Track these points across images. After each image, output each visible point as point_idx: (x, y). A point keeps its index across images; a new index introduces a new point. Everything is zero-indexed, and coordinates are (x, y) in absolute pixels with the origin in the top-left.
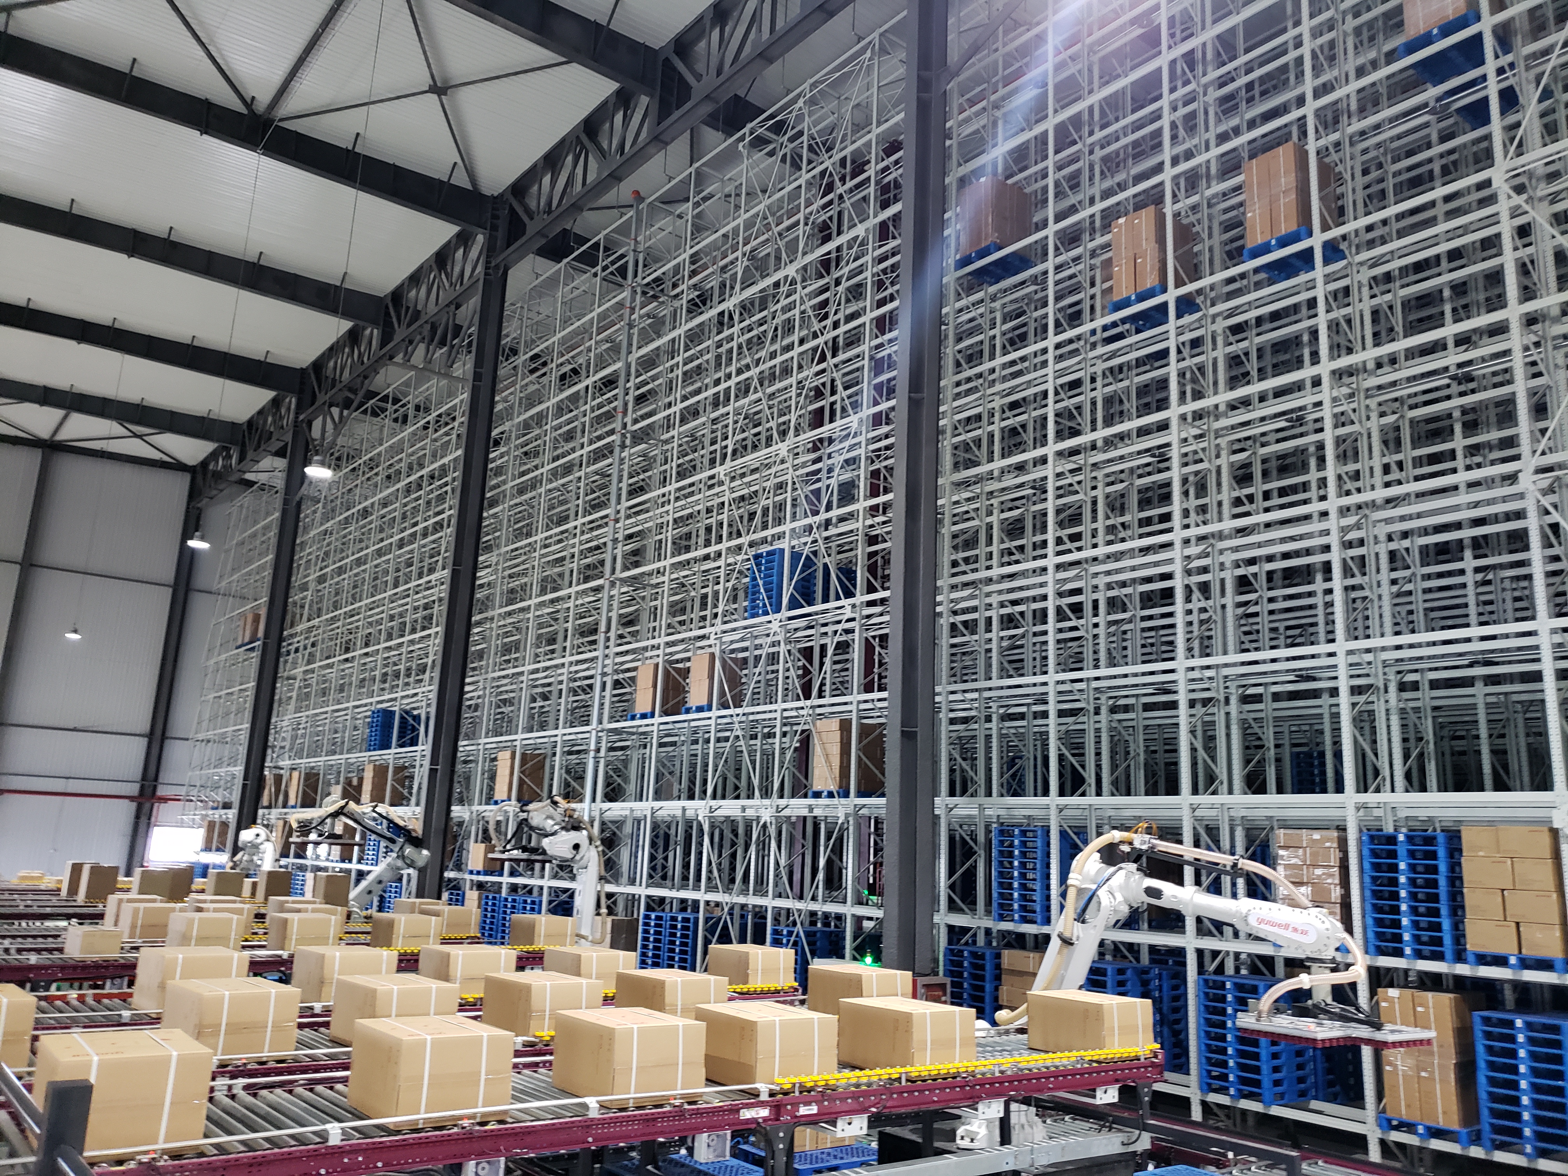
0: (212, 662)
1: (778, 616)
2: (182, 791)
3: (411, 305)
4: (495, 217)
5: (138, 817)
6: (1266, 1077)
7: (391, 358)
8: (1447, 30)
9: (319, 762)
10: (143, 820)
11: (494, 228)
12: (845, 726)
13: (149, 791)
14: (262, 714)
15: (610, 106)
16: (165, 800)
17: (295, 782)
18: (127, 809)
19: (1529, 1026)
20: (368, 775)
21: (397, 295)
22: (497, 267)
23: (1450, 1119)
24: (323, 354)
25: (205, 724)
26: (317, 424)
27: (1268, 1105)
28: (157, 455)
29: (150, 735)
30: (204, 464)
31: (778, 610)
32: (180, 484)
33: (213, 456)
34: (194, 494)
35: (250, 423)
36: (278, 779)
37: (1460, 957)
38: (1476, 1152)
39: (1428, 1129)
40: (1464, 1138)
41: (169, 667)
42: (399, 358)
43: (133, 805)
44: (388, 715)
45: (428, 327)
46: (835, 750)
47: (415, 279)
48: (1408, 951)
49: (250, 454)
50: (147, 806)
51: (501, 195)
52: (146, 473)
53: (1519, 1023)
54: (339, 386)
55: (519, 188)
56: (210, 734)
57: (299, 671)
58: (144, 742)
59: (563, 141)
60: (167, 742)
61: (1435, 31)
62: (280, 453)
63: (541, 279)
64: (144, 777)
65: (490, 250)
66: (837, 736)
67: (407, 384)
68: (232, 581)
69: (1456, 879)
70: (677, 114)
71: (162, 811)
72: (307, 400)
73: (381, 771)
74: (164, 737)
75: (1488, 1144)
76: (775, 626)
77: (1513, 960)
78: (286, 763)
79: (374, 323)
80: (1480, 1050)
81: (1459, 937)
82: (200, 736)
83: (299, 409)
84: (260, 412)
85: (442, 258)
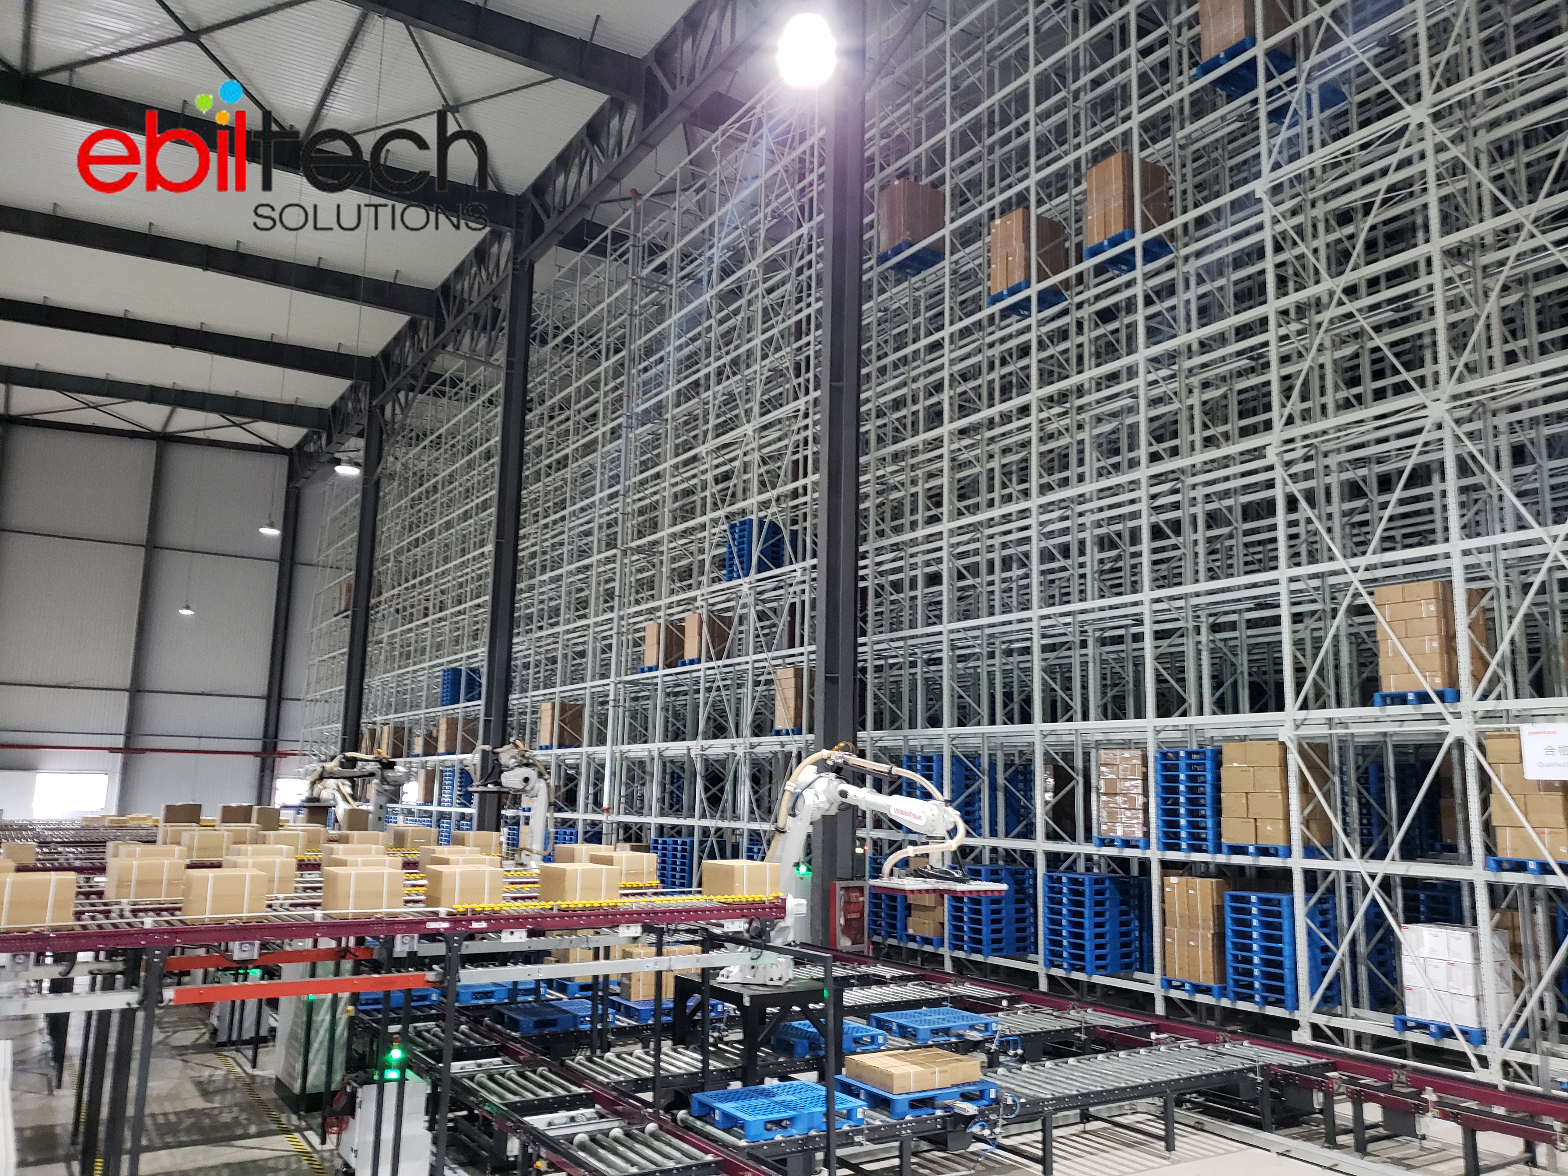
0: (315, 630)
1: (747, 579)
2: (297, 747)
3: (458, 295)
4: (520, 215)
5: (262, 770)
6: (1089, 953)
7: (444, 346)
8: (1232, 54)
9: (406, 716)
10: (268, 772)
11: (519, 226)
12: (798, 674)
13: (270, 747)
14: (356, 676)
15: (606, 111)
16: (285, 755)
17: (385, 735)
18: (253, 763)
19: (1262, 901)
20: (443, 727)
21: (446, 288)
22: (524, 262)
23: (1206, 977)
24: (389, 344)
25: (313, 685)
26: (388, 408)
27: (1090, 975)
28: (257, 441)
29: (268, 697)
30: (300, 446)
31: (747, 575)
32: (280, 466)
33: (306, 439)
34: (292, 475)
35: (334, 407)
36: (373, 732)
37: (1218, 849)
38: (1225, 1003)
39: (1193, 985)
40: (1216, 991)
41: (280, 636)
42: (450, 348)
43: (258, 760)
44: (457, 672)
45: (471, 318)
46: (791, 694)
47: (459, 272)
48: (1184, 845)
49: (336, 437)
50: (269, 761)
51: (524, 194)
52: (249, 457)
53: (1254, 899)
54: (403, 373)
55: (540, 187)
56: (318, 695)
57: (385, 636)
58: (264, 702)
59: (570, 144)
60: (285, 705)
61: (1222, 55)
62: (360, 435)
63: (563, 271)
64: (266, 735)
65: (517, 247)
66: (792, 683)
67: (460, 369)
68: (330, 554)
69: (1217, 788)
70: (661, 117)
71: (283, 764)
72: (377, 387)
73: (452, 723)
74: (280, 699)
75: (1232, 995)
76: (745, 588)
77: (1251, 849)
78: (379, 719)
79: (428, 315)
80: (1228, 921)
81: (1218, 835)
82: (310, 697)
83: (373, 396)
84: (342, 398)
85: (480, 254)
